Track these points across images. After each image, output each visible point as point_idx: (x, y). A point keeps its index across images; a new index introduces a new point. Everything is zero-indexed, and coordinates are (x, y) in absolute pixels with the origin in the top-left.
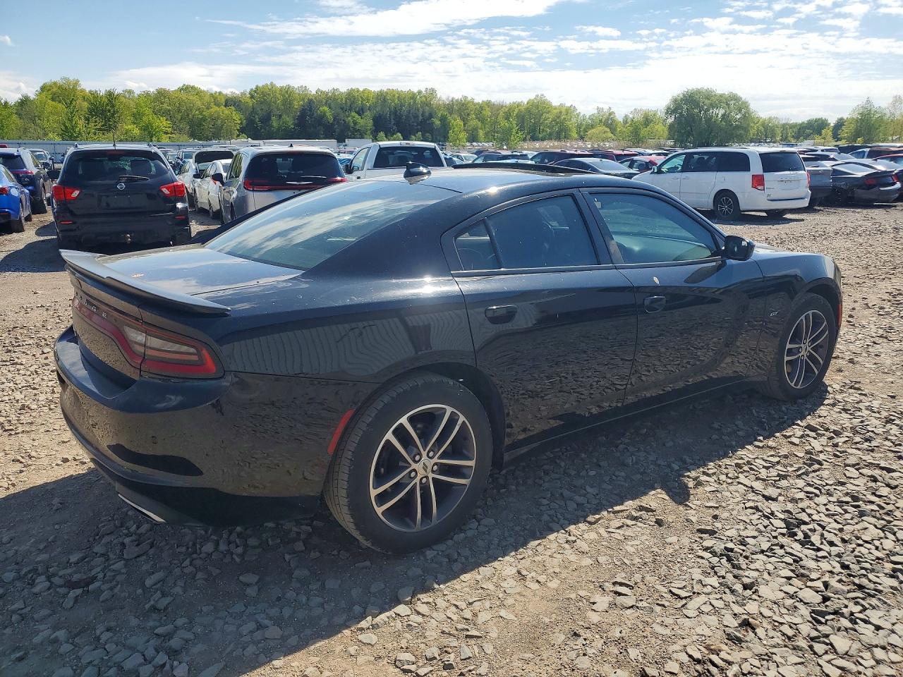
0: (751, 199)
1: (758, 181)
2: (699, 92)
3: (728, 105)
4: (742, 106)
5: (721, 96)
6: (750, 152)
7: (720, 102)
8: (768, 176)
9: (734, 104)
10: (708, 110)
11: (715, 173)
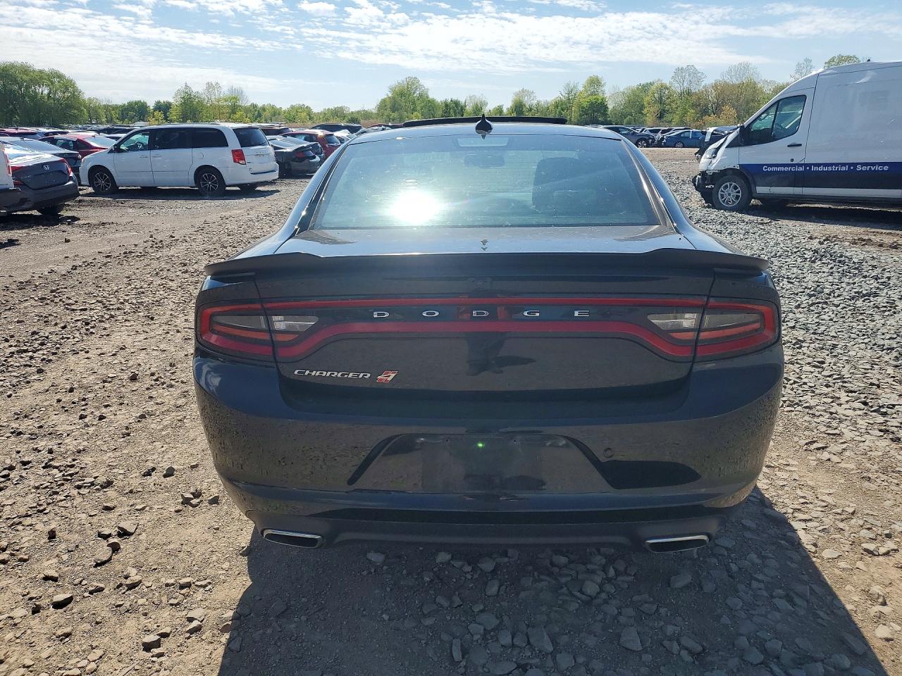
0: (234, 174)
1: (238, 156)
2: (13, 66)
3: (52, 83)
4: (68, 85)
5: (41, 72)
6: (223, 127)
7: (41, 78)
8: (246, 151)
9: (59, 82)
10: (28, 87)
11: (190, 150)
